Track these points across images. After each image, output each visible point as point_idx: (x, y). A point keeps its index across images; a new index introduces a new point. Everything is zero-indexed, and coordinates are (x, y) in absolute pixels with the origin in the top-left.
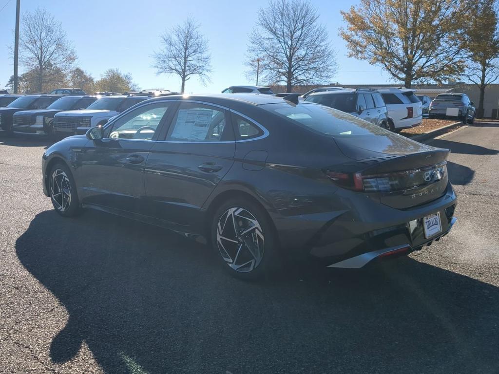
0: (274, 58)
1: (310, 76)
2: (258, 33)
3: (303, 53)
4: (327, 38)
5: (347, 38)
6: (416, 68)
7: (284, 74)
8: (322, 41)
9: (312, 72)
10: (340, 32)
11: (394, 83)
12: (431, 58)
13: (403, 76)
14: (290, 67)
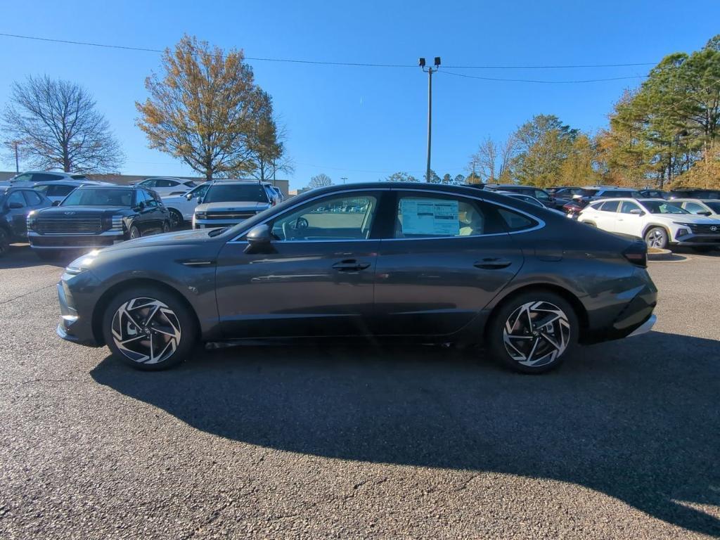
0: (41, 142)
1: (94, 165)
2: (15, 111)
3: (81, 139)
4: (109, 126)
5: (146, 130)
6: (214, 163)
7: (59, 161)
8: (103, 128)
9: (96, 161)
10: (136, 122)
11: (198, 176)
12: (225, 155)
13: (205, 170)
14: (66, 153)
